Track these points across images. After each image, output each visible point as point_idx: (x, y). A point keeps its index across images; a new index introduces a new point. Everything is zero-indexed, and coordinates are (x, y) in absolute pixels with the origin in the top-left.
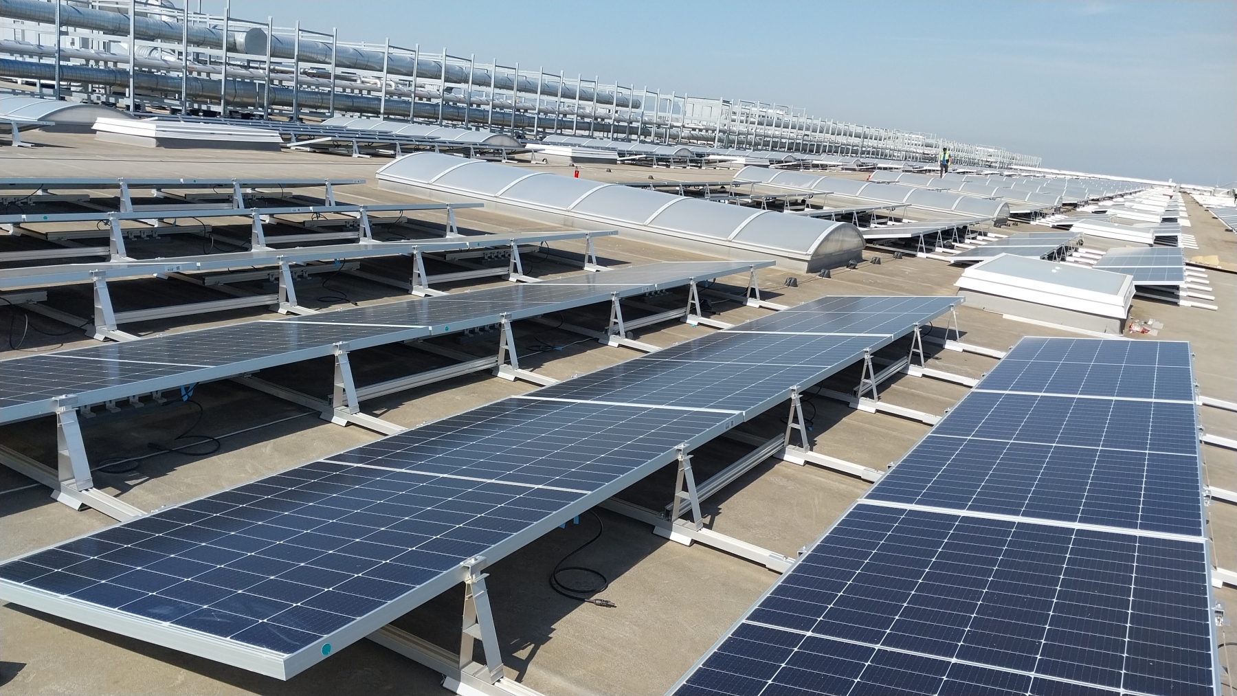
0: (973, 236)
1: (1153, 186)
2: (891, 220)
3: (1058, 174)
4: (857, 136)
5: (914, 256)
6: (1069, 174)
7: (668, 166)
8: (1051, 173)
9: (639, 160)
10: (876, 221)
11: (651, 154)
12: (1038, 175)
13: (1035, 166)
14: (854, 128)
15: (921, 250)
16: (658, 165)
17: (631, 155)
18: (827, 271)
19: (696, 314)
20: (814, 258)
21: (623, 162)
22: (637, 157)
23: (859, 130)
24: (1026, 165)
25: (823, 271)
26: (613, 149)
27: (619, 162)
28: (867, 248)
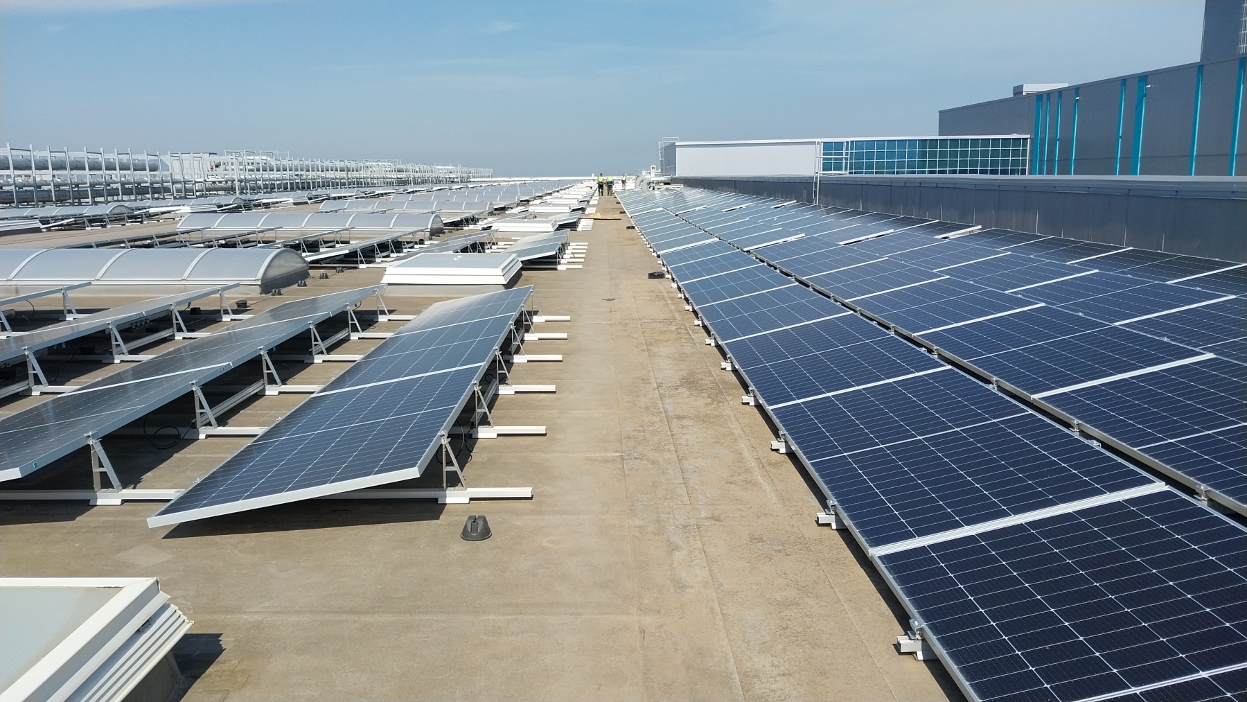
0: (410, 245)
1: (583, 181)
2: (338, 243)
3: (509, 181)
4: (342, 170)
5: (356, 268)
6: (517, 180)
7: (104, 226)
8: (503, 181)
9: (68, 224)
10: (324, 245)
11: (81, 216)
12: (494, 184)
13: (489, 177)
14: (338, 164)
15: (362, 262)
16: (92, 226)
17: (56, 220)
18: (277, 290)
19: (183, 331)
20: (264, 282)
21: (49, 229)
22: (65, 222)
23: (342, 165)
24: (482, 177)
25: (273, 290)
26: (32, 218)
27: (45, 230)
28: (312, 268)
